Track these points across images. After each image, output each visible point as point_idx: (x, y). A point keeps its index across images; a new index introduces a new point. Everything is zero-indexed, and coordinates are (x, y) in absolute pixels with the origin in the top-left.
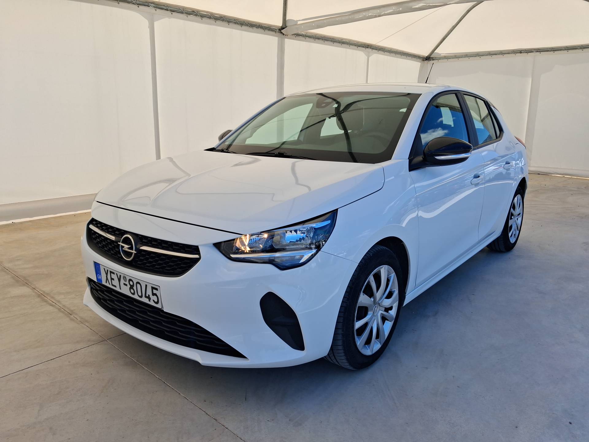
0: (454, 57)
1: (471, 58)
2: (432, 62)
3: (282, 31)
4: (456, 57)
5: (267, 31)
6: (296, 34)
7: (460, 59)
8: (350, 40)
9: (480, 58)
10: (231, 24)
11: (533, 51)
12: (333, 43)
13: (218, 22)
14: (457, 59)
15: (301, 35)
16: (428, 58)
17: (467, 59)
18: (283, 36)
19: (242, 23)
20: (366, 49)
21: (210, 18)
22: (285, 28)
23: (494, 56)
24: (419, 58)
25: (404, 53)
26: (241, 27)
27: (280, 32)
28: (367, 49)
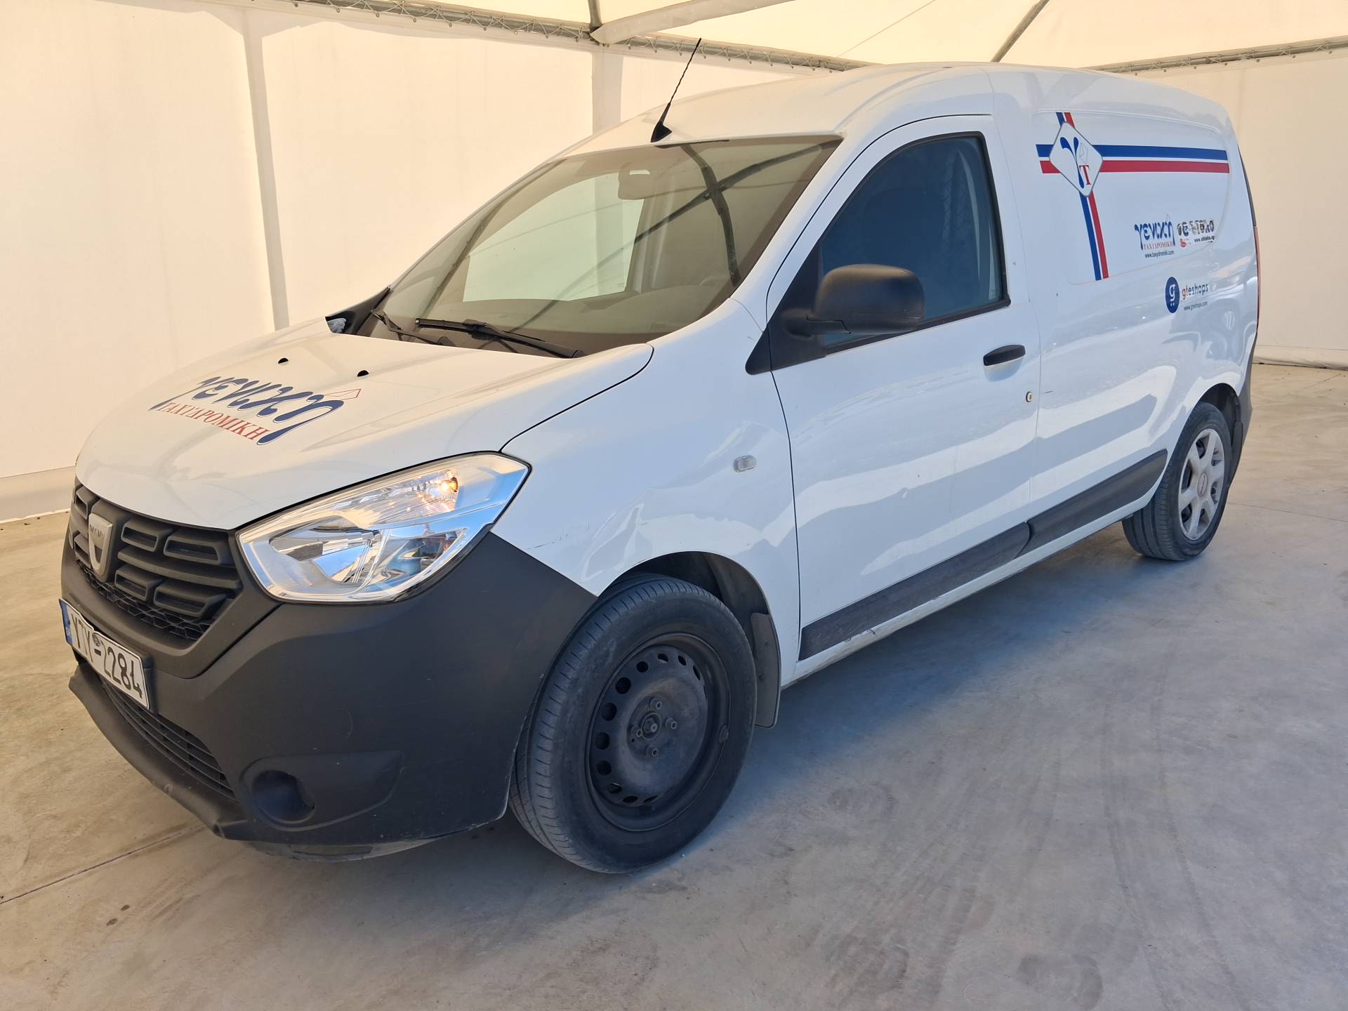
3: (591, 34)
5: (552, 38)
6: (630, 39)
8: (772, 51)
10: (456, 25)
11: (1239, 56)
12: (729, 60)
13: (420, 21)
15: (643, 44)
18: (597, 47)
19: (486, 20)
20: (814, 70)
21: (399, 11)
22: (598, 28)
26: (485, 29)
27: (586, 35)
28: (817, 70)
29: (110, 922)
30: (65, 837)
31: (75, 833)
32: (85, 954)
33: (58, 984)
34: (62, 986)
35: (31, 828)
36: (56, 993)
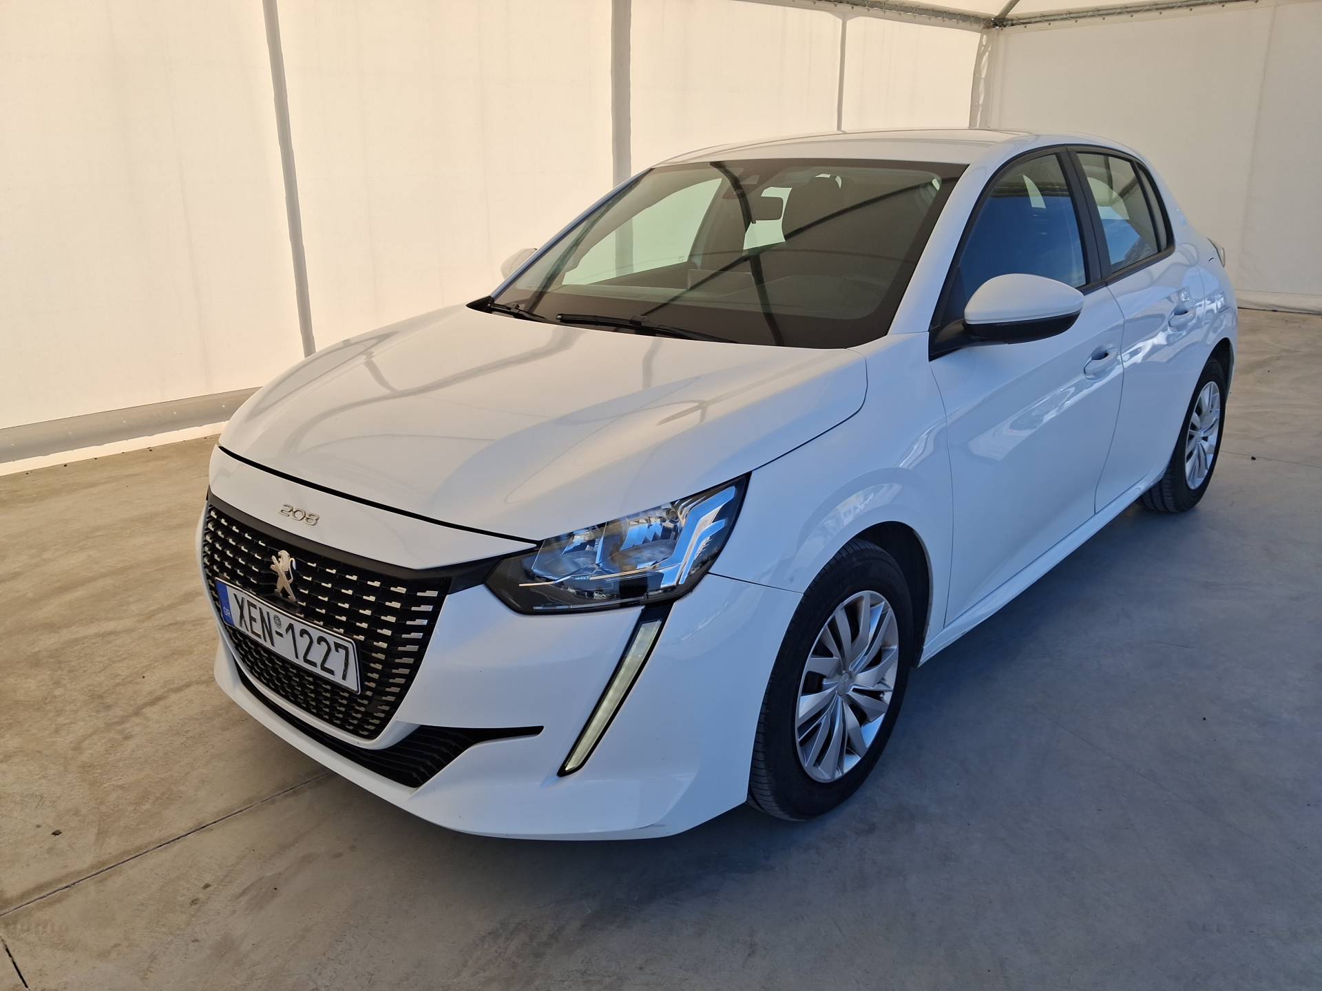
0: (1065, 16)
1: (1108, 18)
2: (1008, 29)
4: (1071, 16)
7: (1079, 20)
9: (1132, 16)
14: (1073, 21)
16: (1000, 22)
17: (1099, 19)
20: (836, 5)
23: (1165, 13)
24: (976, 23)
25: (936, 11)
28: (840, 6)
29: (192, 901)
30: (135, 809)
31: (145, 805)
32: (171, 937)
33: (147, 969)
34: (151, 972)
35: (99, 800)
36: (146, 979)
